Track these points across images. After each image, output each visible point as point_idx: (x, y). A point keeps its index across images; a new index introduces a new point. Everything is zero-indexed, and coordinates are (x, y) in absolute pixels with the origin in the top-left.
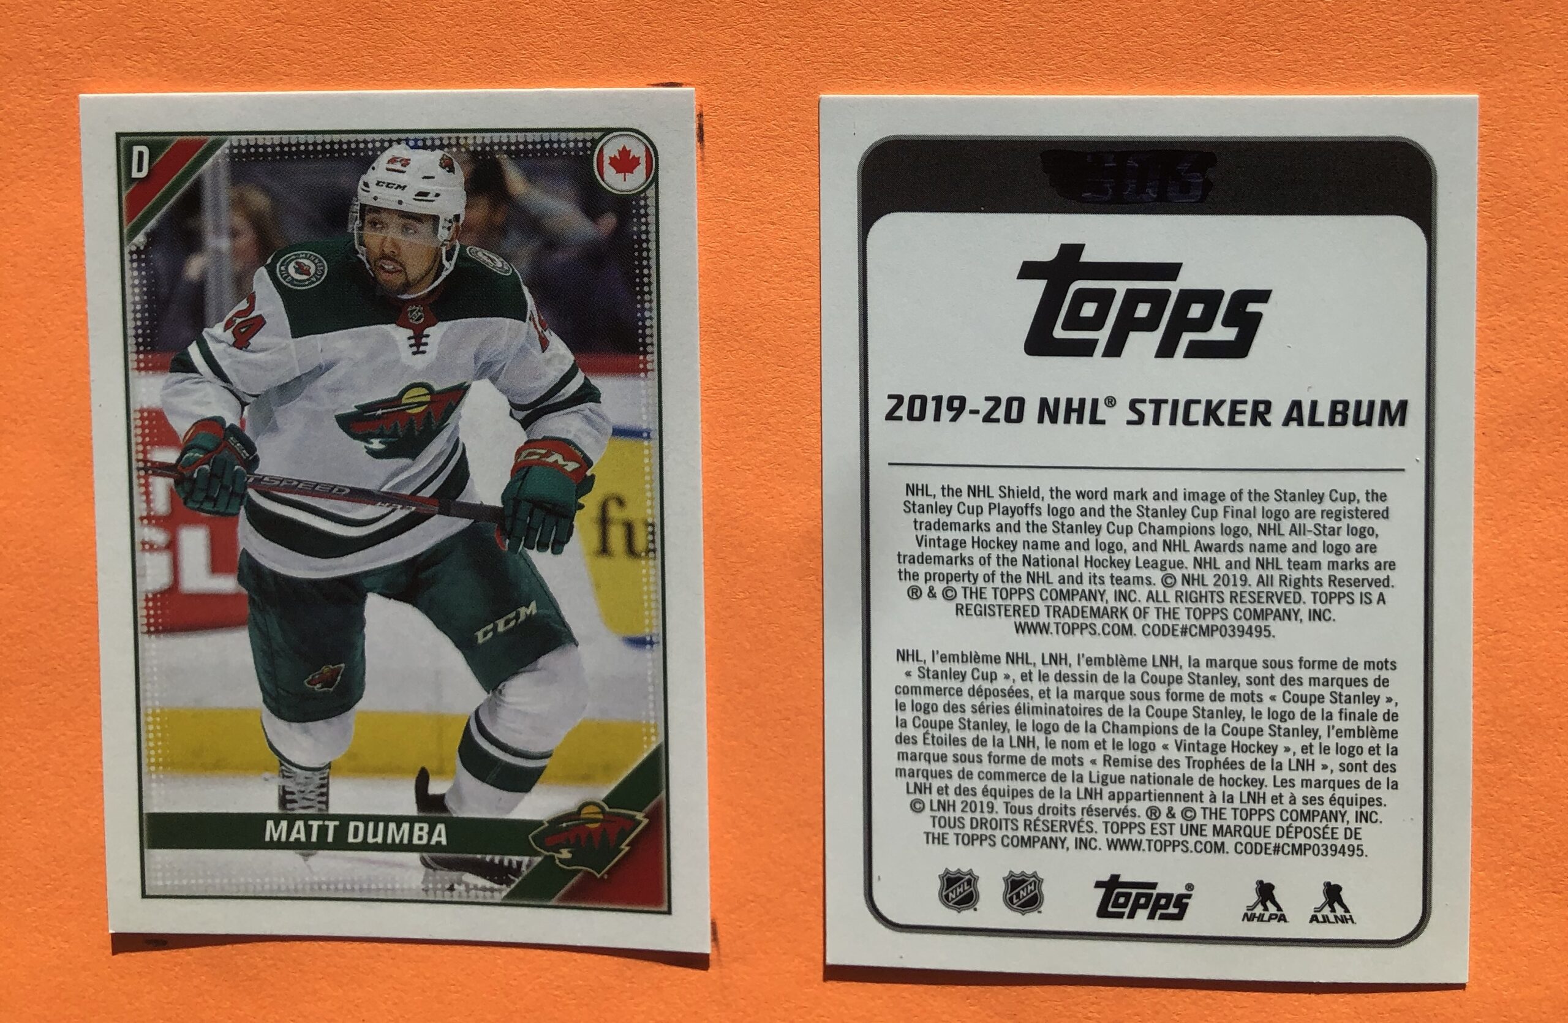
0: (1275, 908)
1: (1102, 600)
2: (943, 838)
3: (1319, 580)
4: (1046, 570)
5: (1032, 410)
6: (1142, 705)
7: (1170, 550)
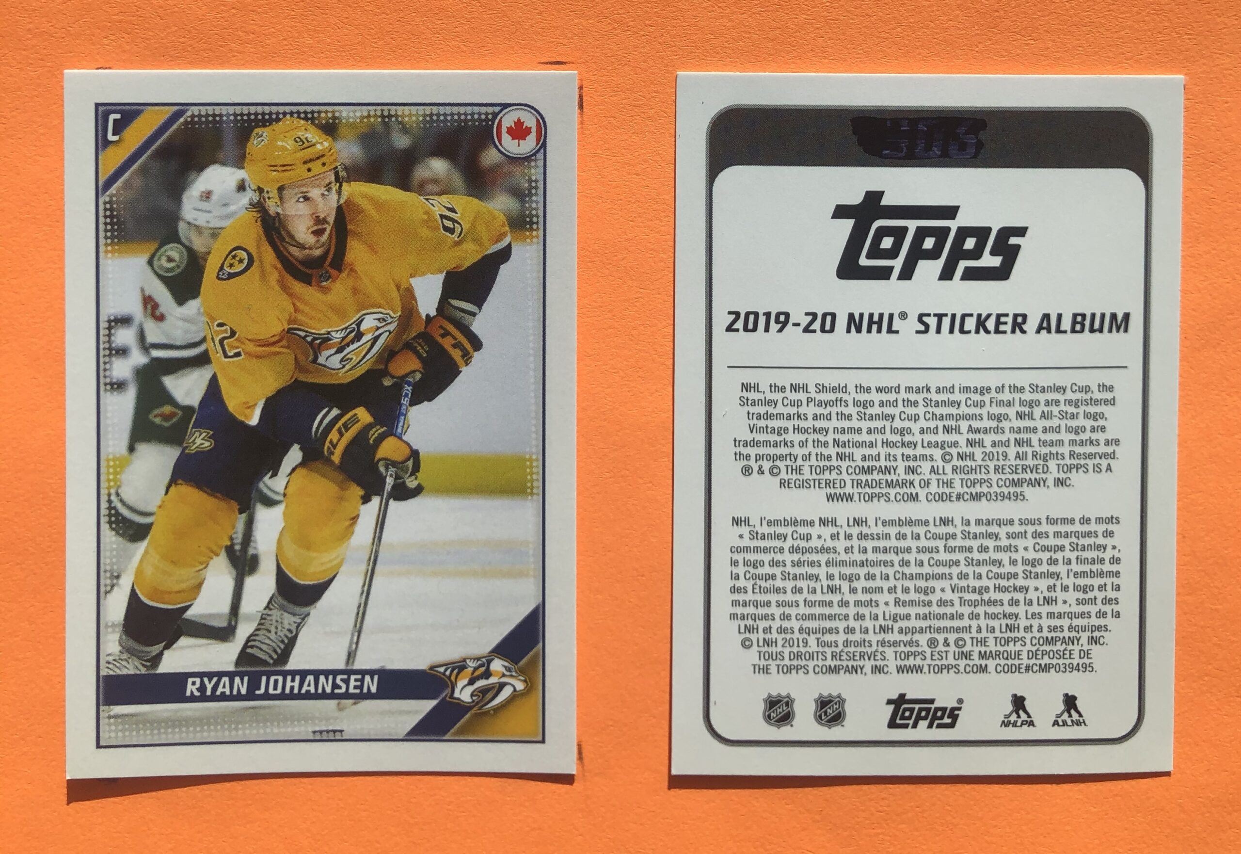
0: (1026, 716)
1: (895, 474)
2: (767, 669)
3: (1062, 455)
4: (851, 450)
5: (842, 322)
6: (925, 557)
7: (948, 433)
